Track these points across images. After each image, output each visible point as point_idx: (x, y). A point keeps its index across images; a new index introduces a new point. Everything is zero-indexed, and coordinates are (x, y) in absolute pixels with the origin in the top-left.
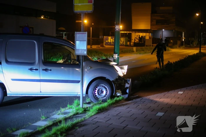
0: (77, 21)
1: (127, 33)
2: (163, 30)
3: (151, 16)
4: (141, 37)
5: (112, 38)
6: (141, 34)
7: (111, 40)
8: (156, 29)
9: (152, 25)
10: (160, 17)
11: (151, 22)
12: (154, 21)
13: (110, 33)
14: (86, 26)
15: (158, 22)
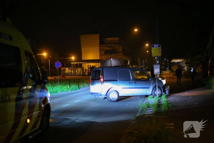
0: (38, 54)
1: (78, 64)
2: (112, 59)
3: (100, 47)
4: (91, 67)
5: (69, 69)
6: (92, 64)
7: (68, 71)
8: (105, 59)
9: (100, 55)
10: (107, 47)
11: (100, 52)
12: (102, 51)
13: (65, 64)
14: (45, 58)
15: (107, 52)
